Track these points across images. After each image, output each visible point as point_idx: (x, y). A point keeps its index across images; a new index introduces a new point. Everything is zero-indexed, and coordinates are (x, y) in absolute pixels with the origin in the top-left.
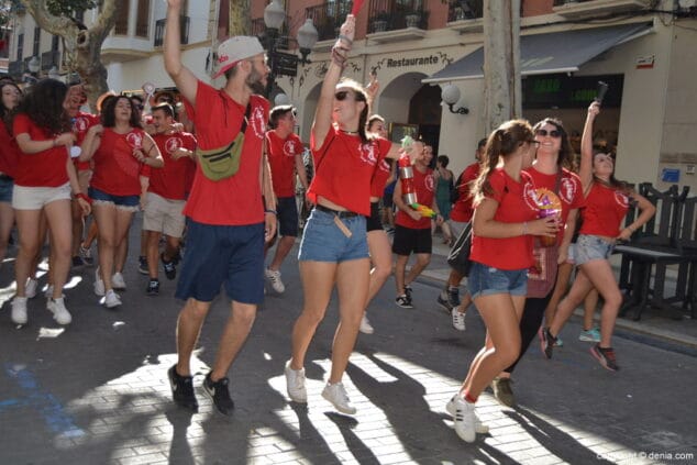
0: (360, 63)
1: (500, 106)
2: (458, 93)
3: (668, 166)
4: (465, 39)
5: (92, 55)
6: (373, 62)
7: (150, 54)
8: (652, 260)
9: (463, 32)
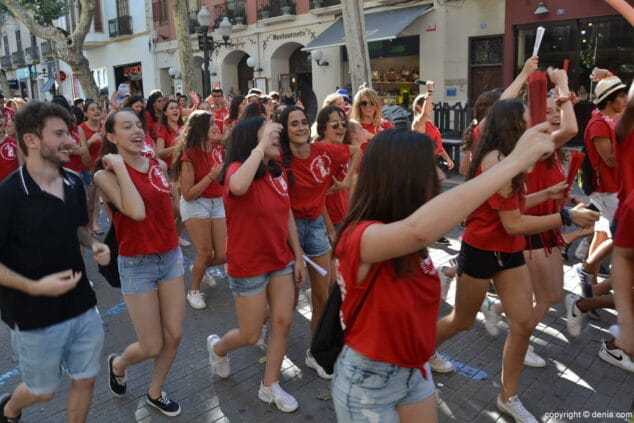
0: (255, 39)
1: (359, 66)
2: (321, 54)
3: (451, 87)
4: (321, 19)
5: (78, 51)
6: (263, 38)
7: (106, 43)
8: (451, 145)
9: (319, 15)
